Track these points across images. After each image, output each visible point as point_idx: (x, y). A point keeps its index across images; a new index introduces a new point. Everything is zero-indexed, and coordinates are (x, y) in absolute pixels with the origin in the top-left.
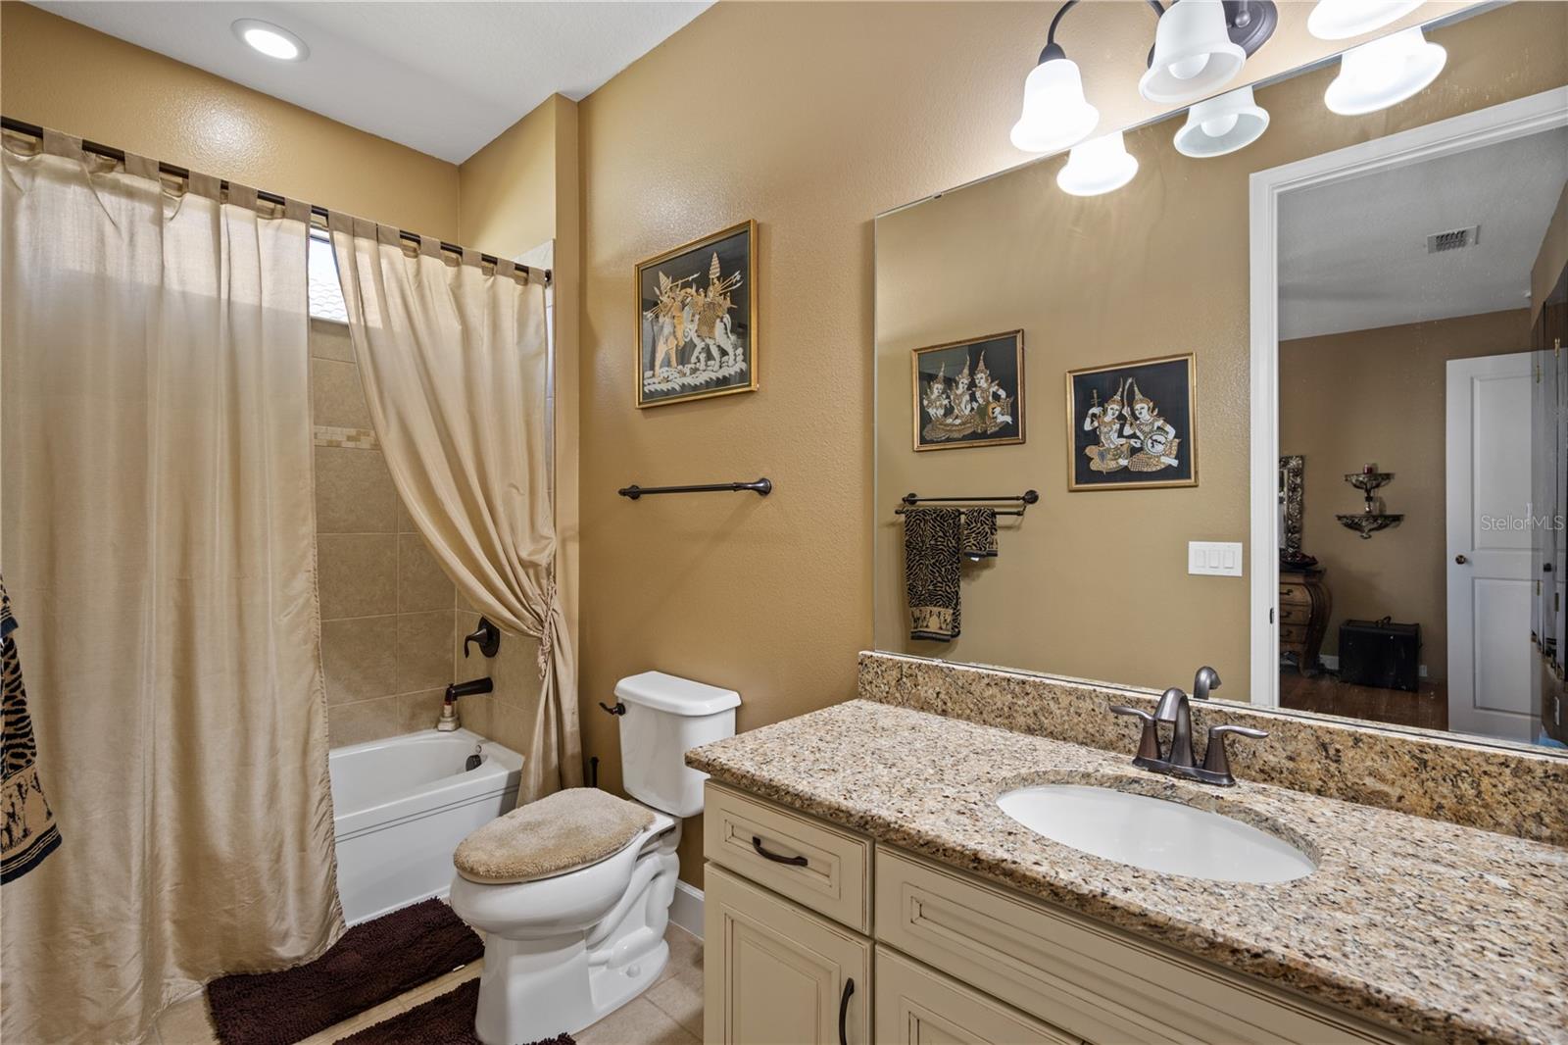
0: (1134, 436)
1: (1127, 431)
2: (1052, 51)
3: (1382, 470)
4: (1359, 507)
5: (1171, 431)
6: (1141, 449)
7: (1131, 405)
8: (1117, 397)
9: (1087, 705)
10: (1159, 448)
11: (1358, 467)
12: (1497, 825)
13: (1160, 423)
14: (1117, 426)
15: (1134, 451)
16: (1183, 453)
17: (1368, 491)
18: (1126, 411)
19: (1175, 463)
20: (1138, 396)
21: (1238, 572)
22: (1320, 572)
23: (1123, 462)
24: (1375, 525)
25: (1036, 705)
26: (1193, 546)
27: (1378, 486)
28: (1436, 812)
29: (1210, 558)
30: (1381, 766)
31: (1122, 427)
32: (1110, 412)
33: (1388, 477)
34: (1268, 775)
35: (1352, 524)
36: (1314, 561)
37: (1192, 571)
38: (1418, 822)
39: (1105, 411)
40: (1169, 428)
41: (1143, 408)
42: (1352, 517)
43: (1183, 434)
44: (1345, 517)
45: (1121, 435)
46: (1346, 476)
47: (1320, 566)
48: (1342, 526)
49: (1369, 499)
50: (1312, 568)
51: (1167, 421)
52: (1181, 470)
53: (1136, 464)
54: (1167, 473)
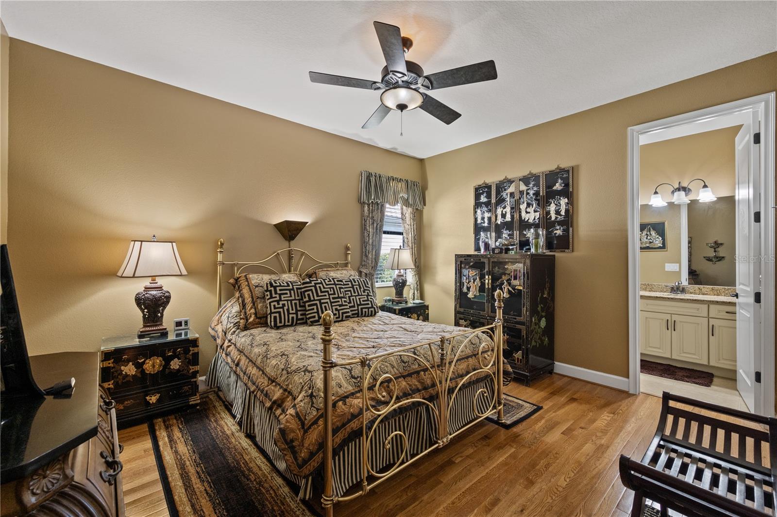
0: (651, 239)
1: (649, 238)
2: (656, 193)
3: (719, 242)
4: (711, 253)
5: (661, 238)
6: (652, 242)
7: (650, 232)
8: (646, 230)
9: (660, 286)
10: (657, 242)
11: (711, 241)
12: (722, 296)
13: (658, 236)
14: (646, 237)
15: (650, 243)
16: (664, 243)
17: (715, 249)
18: (648, 233)
19: (662, 246)
20: (652, 230)
21: (678, 270)
22: (697, 275)
23: (648, 245)
24: (717, 260)
25: (651, 287)
26: (666, 264)
27: (718, 247)
28: (715, 295)
29: (670, 267)
30: (708, 290)
31: (647, 237)
32: (644, 233)
33: (722, 244)
34: (691, 293)
35: (709, 259)
36: (695, 271)
37: (666, 270)
38: (712, 296)
39: (642, 233)
40: (660, 237)
41: (653, 233)
42: (709, 257)
43: (664, 239)
44: (707, 257)
45: (647, 239)
46: (707, 244)
47: (698, 273)
48: (705, 260)
49: (715, 251)
50: (696, 273)
51: (660, 236)
52: (664, 247)
53: (651, 246)
54: (660, 248)
